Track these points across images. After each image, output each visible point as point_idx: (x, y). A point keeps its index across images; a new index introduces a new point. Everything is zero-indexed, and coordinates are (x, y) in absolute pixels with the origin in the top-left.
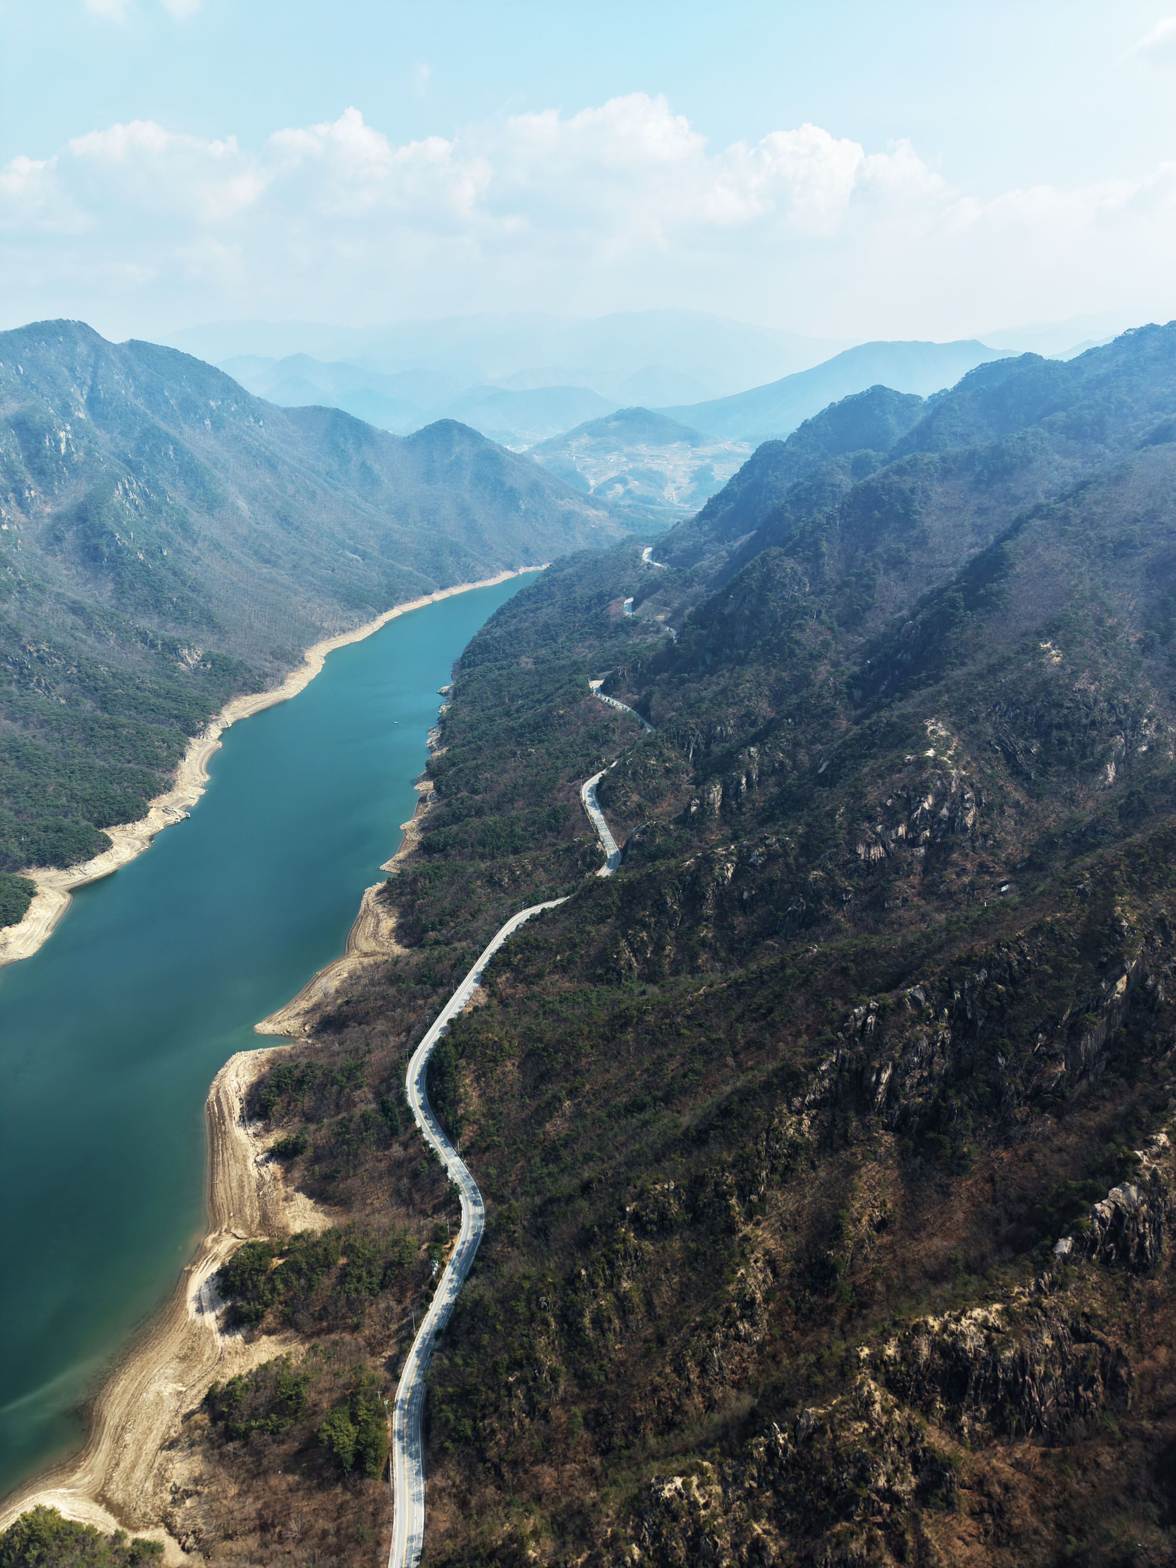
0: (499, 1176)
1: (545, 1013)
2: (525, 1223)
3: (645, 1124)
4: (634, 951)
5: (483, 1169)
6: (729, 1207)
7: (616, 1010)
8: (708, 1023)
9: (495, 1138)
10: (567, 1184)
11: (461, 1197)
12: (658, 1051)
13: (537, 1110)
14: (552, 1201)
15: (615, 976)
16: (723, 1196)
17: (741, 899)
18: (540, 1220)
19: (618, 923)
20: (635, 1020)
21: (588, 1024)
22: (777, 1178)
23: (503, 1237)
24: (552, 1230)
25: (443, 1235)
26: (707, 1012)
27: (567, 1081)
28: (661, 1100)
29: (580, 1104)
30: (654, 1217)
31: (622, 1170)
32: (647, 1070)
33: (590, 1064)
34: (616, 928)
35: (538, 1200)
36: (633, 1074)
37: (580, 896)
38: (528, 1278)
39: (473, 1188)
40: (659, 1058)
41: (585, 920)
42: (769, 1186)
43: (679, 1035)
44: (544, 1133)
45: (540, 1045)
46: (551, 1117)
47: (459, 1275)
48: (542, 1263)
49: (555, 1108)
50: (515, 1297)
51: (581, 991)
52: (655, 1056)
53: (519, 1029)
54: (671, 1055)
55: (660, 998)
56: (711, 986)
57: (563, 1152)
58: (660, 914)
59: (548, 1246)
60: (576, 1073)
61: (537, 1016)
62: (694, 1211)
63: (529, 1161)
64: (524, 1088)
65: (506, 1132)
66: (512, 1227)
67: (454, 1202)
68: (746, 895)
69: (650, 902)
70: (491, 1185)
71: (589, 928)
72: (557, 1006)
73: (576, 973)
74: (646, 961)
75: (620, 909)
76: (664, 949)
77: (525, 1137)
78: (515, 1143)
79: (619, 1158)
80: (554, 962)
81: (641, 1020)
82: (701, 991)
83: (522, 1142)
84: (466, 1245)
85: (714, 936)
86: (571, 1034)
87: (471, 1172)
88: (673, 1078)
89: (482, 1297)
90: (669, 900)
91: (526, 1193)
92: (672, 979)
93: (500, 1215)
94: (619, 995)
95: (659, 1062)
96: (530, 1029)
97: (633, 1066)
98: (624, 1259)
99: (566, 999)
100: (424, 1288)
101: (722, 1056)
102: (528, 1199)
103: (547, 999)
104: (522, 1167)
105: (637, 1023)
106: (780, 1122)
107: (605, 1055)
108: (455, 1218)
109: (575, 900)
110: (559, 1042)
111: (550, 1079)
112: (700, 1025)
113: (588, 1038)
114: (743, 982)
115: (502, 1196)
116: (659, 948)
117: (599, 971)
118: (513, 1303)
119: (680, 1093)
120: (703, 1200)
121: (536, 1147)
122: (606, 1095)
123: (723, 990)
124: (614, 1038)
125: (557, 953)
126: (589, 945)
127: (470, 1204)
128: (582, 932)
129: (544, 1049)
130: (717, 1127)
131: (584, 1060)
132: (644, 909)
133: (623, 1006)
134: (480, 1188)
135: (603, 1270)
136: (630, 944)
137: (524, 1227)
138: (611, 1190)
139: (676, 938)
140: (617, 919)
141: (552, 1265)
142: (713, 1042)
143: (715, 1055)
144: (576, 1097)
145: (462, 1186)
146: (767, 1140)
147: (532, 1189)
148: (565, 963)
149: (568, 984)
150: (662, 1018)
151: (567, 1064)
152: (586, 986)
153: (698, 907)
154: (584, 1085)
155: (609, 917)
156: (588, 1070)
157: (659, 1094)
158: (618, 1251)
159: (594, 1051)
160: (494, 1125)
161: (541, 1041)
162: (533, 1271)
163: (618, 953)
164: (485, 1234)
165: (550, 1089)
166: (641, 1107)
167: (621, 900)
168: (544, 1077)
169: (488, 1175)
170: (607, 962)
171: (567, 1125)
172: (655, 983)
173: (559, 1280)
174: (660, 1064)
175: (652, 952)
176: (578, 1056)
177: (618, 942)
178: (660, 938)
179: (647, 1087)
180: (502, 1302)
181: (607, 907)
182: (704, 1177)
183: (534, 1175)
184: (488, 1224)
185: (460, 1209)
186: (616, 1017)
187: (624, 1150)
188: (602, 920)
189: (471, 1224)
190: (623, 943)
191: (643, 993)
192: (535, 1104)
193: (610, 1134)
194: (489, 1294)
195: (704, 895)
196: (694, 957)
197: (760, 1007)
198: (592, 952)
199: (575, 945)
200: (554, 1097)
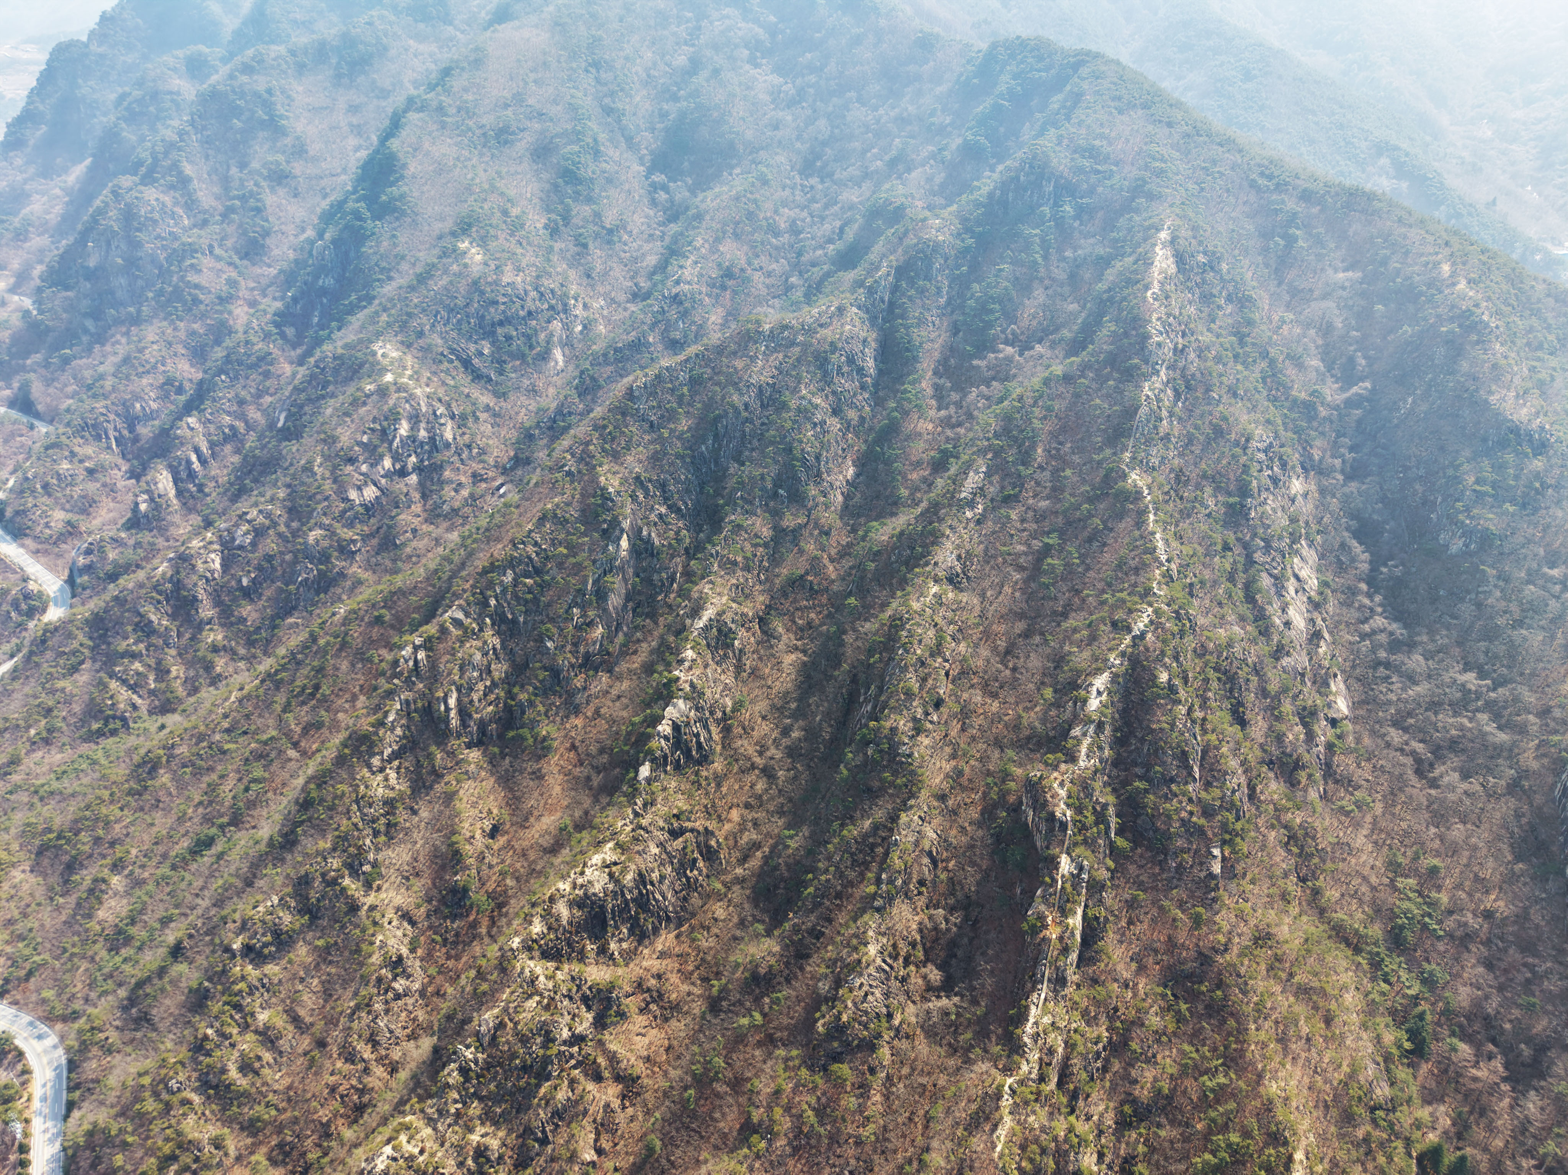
0: (59, 995)
1: (42, 799)
2: (117, 1023)
3: (220, 856)
4: (133, 688)
5: (34, 997)
6: (344, 890)
7: (136, 759)
8: (253, 727)
9: (36, 958)
10: (151, 959)
11: (17, 1042)
12: (206, 779)
13: (79, 905)
14: (140, 984)
15: (119, 724)
16: (334, 882)
17: (241, 588)
18: (134, 1010)
19: (98, 665)
20: (164, 759)
21: (105, 788)
22: (382, 839)
23: (95, 1051)
24: (154, 1012)
25: (12, 1091)
26: (247, 717)
27: (104, 857)
28: (229, 824)
29: (132, 873)
30: (269, 938)
31: (213, 913)
32: (201, 803)
33: (126, 827)
34: (98, 671)
35: (122, 993)
36: (185, 814)
37: (31, 653)
38: (146, 1073)
39: (31, 1024)
40: (209, 785)
41: (50, 677)
42: (378, 850)
43: (224, 752)
44: (99, 923)
45: (51, 836)
46: (101, 903)
47: (54, 1118)
48: (156, 1050)
49: (102, 891)
50: (138, 1099)
51: (81, 756)
52: (204, 786)
53: (13, 831)
54: (222, 777)
55: (187, 725)
56: (241, 689)
57: (133, 931)
58: (148, 636)
59: (155, 1030)
60: (112, 844)
61: (32, 806)
62: (309, 911)
63: (92, 960)
64: (51, 889)
65: (48, 946)
66: (102, 1036)
67: (10, 1051)
68: (245, 582)
69: (129, 628)
70: (53, 1008)
71: (60, 684)
72: (55, 785)
73: (66, 740)
74: (152, 693)
75: (92, 649)
76: (168, 672)
77: (76, 938)
78: (65, 950)
79: (204, 903)
80: (29, 739)
81: (171, 757)
82: (233, 699)
83: (74, 946)
84: (49, 1085)
85: (225, 637)
86: (88, 807)
87: (19, 1010)
88: (234, 797)
89: (95, 1124)
90: (153, 618)
91: (105, 993)
92: (192, 700)
93: (80, 1032)
94: (132, 741)
95: (212, 788)
96: (28, 825)
97: (182, 807)
98: (251, 994)
99: (64, 772)
100: (12, 1158)
101: (280, 752)
102: (110, 998)
103: (38, 782)
104: (87, 970)
105: (168, 761)
106: (367, 787)
107: (142, 809)
108: (19, 1067)
109: (28, 659)
110: (76, 821)
111: (82, 865)
112: (245, 733)
113: (112, 802)
114: (277, 671)
115: (74, 1012)
116: (162, 672)
117: (95, 726)
118: (138, 1106)
119: (248, 808)
120: (314, 895)
121: (94, 942)
122: (161, 849)
123: (257, 688)
124: (146, 788)
125: (29, 727)
126: (68, 702)
127: (34, 1042)
128: (53, 692)
129: (59, 837)
130: (302, 822)
131: (117, 827)
132: (126, 638)
133: (142, 751)
134: (39, 1019)
135: (232, 1017)
136: (124, 682)
137: (117, 1028)
138: (207, 938)
139: (180, 655)
140: (94, 660)
141: (169, 1045)
142: (265, 743)
143: (273, 755)
144: (123, 868)
145: (13, 1029)
146: (359, 809)
147: (110, 985)
148: (44, 734)
149: (59, 756)
150: (197, 744)
151: (97, 840)
152: (85, 748)
153: (193, 612)
154: (128, 852)
155: (82, 662)
156: (127, 835)
157: (225, 820)
158: (241, 991)
159: (126, 812)
160: (27, 946)
161: (50, 830)
162: (149, 1063)
163: (112, 697)
164: (70, 1062)
165: (85, 877)
166: (209, 842)
167: (91, 638)
168: (71, 867)
169: (44, 1001)
170: (101, 712)
171: (125, 901)
172: (174, 711)
173: (184, 1053)
174: (214, 790)
175: (155, 681)
176: (107, 824)
177: (106, 686)
178: (159, 663)
179: (207, 820)
180: (122, 1114)
181: (74, 653)
182: (307, 874)
183: (106, 971)
184: (68, 1050)
185: (20, 1055)
186: (139, 766)
187: (206, 893)
188: (74, 669)
189: (45, 1060)
190: (114, 685)
191: (163, 727)
192: (72, 900)
193: (183, 885)
194: (102, 1116)
195: (195, 599)
196: (209, 667)
197: (304, 688)
198: (77, 708)
199: (49, 710)
200: (96, 880)
